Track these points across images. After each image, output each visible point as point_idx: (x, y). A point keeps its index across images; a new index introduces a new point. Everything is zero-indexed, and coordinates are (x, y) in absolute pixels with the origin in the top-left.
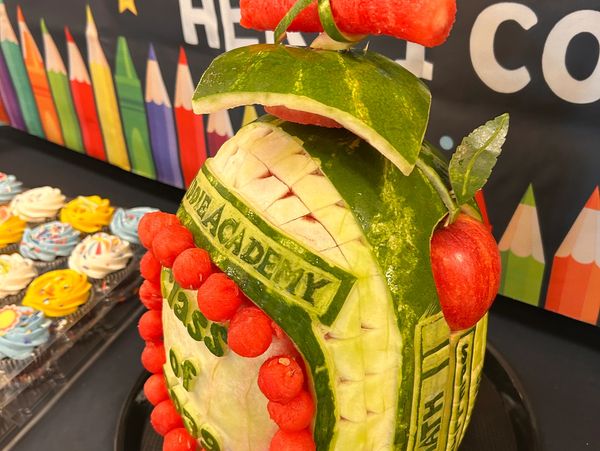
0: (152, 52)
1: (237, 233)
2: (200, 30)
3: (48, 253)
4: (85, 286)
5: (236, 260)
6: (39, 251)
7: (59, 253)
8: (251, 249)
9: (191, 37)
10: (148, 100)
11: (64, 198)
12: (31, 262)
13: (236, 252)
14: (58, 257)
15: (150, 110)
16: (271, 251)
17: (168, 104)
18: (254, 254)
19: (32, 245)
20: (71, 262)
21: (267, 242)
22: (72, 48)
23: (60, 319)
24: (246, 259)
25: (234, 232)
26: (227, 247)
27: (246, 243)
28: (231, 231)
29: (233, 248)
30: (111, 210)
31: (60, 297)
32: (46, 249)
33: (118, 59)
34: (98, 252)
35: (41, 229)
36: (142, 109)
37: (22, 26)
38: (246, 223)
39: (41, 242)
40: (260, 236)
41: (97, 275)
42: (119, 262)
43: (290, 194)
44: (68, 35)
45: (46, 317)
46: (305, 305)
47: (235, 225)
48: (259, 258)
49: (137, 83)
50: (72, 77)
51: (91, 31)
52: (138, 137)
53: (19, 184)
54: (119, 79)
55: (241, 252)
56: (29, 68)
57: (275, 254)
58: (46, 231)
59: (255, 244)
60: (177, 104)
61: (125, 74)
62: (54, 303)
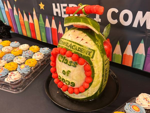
0: (47, 17)
1: (76, 47)
2: (57, 13)
3: (28, 56)
4: (36, 61)
5: (76, 51)
6: (26, 56)
7: (30, 56)
8: (79, 49)
9: (55, 14)
10: (46, 27)
11: (29, 46)
12: (25, 58)
13: (76, 50)
14: (30, 57)
15: (46, 29)
16: (82, 49)
17: (50, 27)
18: (79, 50)
19: (25, 54)
20: (33, 57)
21: (81, 47)
22: (30, 16)
23: (32, 67)
24: (78, 50)
25: (75, 47)
26: (74, 50)
27: (78, 48)
28: (74, 47)
29: (75, 49)
30: (39, 48)
31: (32, 63)
32: (28, 55)
33: (40, 18)
34: (38, 55)
35: (26, 51)
36: (45, 28)
37: (19, 12)
38: (77, 45)
39: (26, 54)
40: (80, 47)
41: (38, 60)
42: (42, 57)
43: (82, 40)
44: (29, 14)
45: (30, 67)
46: (89, 56)
47: (75, 46)
48: (80, 50)
49: (44, 23)
50: (30, 22)
51: (34, 13)
52: (43, 34)
53: (20, 43)
54: (40, 22)
55: (77, 50)
56: (20, 20)
57: (83, 49)
58: (27, 52)
59: (79, 48)
60: (52, 27)
61: (41, 21)
62: (31, 64)
